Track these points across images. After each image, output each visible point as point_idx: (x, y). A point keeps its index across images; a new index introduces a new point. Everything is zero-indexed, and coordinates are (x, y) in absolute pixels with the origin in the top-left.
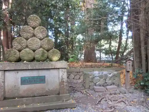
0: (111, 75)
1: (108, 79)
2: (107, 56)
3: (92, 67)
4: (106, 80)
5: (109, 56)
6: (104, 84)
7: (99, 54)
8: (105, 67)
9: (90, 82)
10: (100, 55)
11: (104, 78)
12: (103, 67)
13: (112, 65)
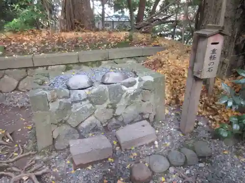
0: (136, 86)
1: (123, 102)
2: (117, 13)
3: (77, 48)
4: (114, 108)
5: (123, 12)
6: (108, 121)
7: (101, 7)
8: (114, 47)
9: (54, 127)
10: (103, 9)
11: (108, 102)
12: (107, 47)
13: (130, 38)
